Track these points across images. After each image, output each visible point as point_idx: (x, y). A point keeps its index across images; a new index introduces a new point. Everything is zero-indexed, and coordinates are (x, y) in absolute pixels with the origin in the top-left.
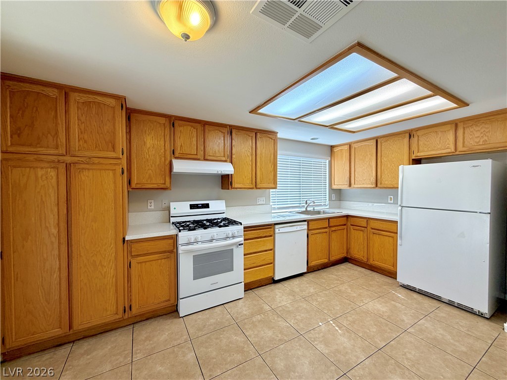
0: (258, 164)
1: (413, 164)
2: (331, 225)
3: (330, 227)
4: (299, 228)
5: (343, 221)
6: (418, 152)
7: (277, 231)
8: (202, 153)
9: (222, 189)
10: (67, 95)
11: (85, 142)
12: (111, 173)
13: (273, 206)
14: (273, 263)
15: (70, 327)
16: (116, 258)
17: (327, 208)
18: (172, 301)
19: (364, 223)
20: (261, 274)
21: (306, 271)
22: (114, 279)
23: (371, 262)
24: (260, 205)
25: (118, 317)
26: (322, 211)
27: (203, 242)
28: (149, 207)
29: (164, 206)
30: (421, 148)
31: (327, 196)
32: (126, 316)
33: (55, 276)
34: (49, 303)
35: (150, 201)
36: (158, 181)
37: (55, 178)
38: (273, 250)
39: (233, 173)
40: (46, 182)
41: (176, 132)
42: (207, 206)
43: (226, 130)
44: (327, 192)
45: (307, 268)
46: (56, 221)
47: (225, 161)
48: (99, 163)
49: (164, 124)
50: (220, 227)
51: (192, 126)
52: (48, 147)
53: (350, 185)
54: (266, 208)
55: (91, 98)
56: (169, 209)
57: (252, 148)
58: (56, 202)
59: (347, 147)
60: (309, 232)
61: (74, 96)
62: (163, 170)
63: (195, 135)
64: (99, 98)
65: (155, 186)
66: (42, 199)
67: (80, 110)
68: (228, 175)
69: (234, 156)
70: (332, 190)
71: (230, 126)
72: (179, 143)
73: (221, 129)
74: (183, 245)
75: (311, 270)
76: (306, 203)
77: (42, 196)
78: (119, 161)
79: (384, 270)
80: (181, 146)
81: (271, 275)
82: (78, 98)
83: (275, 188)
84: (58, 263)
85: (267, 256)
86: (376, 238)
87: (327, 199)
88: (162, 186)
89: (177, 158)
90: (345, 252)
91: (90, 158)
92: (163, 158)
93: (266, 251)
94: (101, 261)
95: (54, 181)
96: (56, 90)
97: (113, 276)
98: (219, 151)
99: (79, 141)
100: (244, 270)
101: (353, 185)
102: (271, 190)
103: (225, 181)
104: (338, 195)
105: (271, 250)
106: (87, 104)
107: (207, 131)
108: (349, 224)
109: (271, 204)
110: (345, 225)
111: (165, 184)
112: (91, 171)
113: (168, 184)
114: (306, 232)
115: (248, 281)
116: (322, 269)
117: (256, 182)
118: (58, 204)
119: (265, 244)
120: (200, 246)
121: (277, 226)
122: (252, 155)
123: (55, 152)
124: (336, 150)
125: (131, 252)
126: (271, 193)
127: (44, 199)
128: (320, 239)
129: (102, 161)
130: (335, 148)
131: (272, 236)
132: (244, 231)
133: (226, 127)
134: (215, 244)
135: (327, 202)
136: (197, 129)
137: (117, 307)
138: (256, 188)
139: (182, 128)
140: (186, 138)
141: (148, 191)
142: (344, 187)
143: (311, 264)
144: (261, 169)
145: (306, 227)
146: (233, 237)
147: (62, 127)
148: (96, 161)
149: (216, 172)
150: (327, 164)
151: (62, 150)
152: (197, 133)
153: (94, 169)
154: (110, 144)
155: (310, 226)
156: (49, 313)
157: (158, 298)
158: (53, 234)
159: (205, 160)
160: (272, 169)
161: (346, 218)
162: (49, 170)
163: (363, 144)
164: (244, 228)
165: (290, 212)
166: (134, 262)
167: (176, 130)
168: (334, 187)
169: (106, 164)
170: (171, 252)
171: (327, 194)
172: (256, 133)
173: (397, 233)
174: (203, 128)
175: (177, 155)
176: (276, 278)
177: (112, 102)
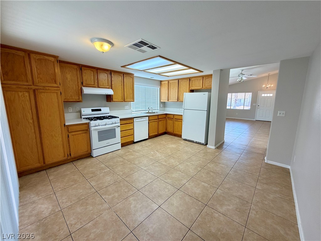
0: (125, 90)
1: (190, 92)
2: (159, 118)
3: (158, 119)
4: (144, 119)
5: (164, 116)
6: (192, 87)
7: (135, 121)
8: (97, 84)
9: (107, 101)
10: (29, 55)
11: (41, 79)
12: (55, 94)
13: (133, 110)
14: (133, 135)
15: (44, 163)
16: (62, 133)
17: (158, 111)
18: (89, 151)
19: (172, 117)
20: (129, 139)
21: (148, 138)
22: (62, 142)
23: (175, 132)
24: (126, 109)
25: (65, 158)
26: (156, 112)
27: (102, 125)
28: (69, 111)
29: (77, 110)
30: (193, 86)
31: (159, 105)
32: (69, 158)
33: (34, 141)
34: (33, 153)
35: (70, 108)
36: (76, 98)
37: (28, 96)
38: (133, 129)
39: (113, 94)
40: (23, 98)
41: (83, 73)
42: (100, 110)
43: (108, 73)
44: (159, 103)
45: (149, 137)
46: (31, 117)
47: (109, 88)
48: (49, 89)
49: (76, 69)
50: (109, 119)
51: (91, 70)
52: (23, 81)
53: (168, 100)
54: (129, 111)
55: (42, 57)
56: (80, 112)
57: (122, 81)
58: (30, 108)
59: (167, 82)
60: (149, 121)
61: (32, 56)
62: (78, 92)
63: (93, 75)
64: (46, 57)
65: (74, 100)
66: (23, 107)
67: (36, 63)
68: (110, 95)
69: (113, 86)
70: (161, 103)
71: (110, 70)
72: (84, 78)
73: (106, 72)
74: (93, 127)
75: (150, 137)
76: (149, 109)
77: (23, 105)
78: (59, 88)
79: (179, 135)
80: (86, 80)
81: (133, 140)
82: (35, 57)
83: (134, 101)
84: (35, 135)
85: (131, 132)
86: (176, 122)
87: (159, 106)
88: (78, 100)
89: (84, 86)
90: (165, 129)
91: (44, 87)
92: (77, 87)
93: (130, 129)
94: (55, 135)
95: (28, 98)
96: (23, 53)
97: (61, 141)
98: (105, 83)
99: (38, 78)
100: (121, 138)
101: (169, 100)
102: (132, 102)
103: (109, 98)
104: (164, 104)
105: (132, 129)
106: (40, 60)
107: (98, 73)
108: (167, 117)
109: (132, 109)
110: (165, 118)
111: (79, 99)
112: (46, 93)
113: (81, 99)
114: (148, 121)
115: (123, 142)
116: (155, 137)
117: (124, 99)
118: (31, 109)
119: (129, 127)
120: (100, 127)
121: (135, 119)
122: (122, 85)
123: (27, 84)
124: (163, 83)
125: (68, 131)
126: (132, 104)
127: (24, 106)
128: (154, 124)
129: (50, 88)
130: (162, 82)
131: (133, 123)
132: (120, 121)
133: (108, 71)
134: (107, 126)
135: (159, 109)
136: (93, 72)
137: (64, 154)
138: (125, 101)
139: (86, 71)
140: (88, 76)
141: (70, 103)
142: (166, 101)
143: (151, 135)
144: (126, 92)
145: (148, 119)
146: (115, 123)
147: (29, 71)
148: (47, 88)
149: (105, 94)
150: (159, 89)
151: (31, 83)
152: (94, 74)
153: (48, 92)
154: (53, 80)
155: (150, 118)
156: (34, 157)
157: (83, 150)
158: (31, 123)
159: (98, 87)
160: (132, 92)
161: (165, 115)
162: (25, 92)
163: (174, 81)
164: (120, 119)
165: (141, 113)
166: (70, 135)
167: (83, 72)
168: (162, 101)
169: (52, 90)
170: (87, 130)
171: (159, 104)
172: (124, 74)
173: (182, 120)
174: (96, 71)
175: (84, 85)
176: (135, 141)
177: (53, 59)
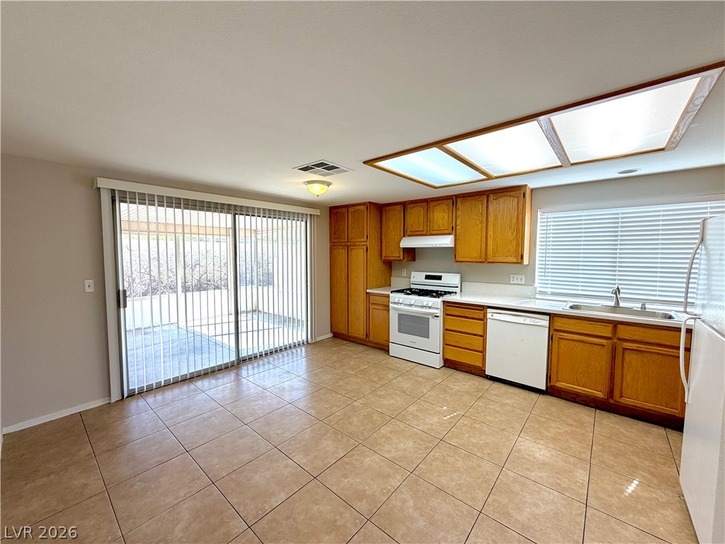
0: (491, 233)
2: (622, 335)
3: (618, 339)
10: (348, 210)
11: (354, 233)
12: (362, 251)
14: (482, 351)
15: (348, 332)
18: (386, 341)
21: (543, 388)
27: (404, 305)
28: (402, 275)
35: (403, 270)
36: (396, 255)
38: (483, 336)
42: (439, 278)
43: (450, 202)
45: (547, 387)
47: (449, 234)
51: (419, 206)
52: (342, 238)
55: (355, 208)
56: (410, 277)
57: (482, 214)
60: (555, 333)
63: (422, 213)
65: (394, 258)
67: (352, 216)
69: (458, 227)
71: (456, 195)
72: (410, 223)
73: (445, 201)
74: (391, 302)
75: (556, 392)
78: (366, 243)
80: (412, 225)
82: (351, 210)
85: (474, 341)
88: (398, 258)
91: (355, 242)
92: (399, 237)
96: (345, 209)
98: (442, 225)
106: (354, 212)
109: (537, 285)
111: (400, 256)
117: (486, 255)
120: (402, 307)
122: (481, 223)
125: (369, 300)
126: (538, 270)
136: (423, 207)
137: (364, 331)
138: (488, 262)
139: (412, 210)
140: (415, 218)
144: (493, 239)
146: (429, 308)
147: (346, 227)
148: (357, 244)
151: (346, 240)
153: (357, 249)
154: (362, 233)
157: (382, 337)
166: (371, 307)
167: (408, 213)
169: (360, 246)
172: (488, 196)
175: (408, 233)
177: (363, 207)
